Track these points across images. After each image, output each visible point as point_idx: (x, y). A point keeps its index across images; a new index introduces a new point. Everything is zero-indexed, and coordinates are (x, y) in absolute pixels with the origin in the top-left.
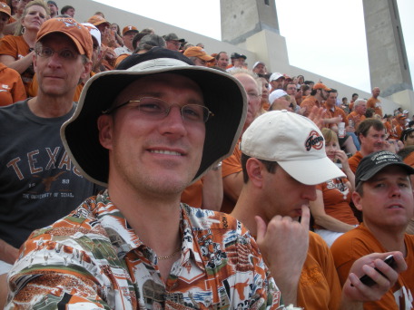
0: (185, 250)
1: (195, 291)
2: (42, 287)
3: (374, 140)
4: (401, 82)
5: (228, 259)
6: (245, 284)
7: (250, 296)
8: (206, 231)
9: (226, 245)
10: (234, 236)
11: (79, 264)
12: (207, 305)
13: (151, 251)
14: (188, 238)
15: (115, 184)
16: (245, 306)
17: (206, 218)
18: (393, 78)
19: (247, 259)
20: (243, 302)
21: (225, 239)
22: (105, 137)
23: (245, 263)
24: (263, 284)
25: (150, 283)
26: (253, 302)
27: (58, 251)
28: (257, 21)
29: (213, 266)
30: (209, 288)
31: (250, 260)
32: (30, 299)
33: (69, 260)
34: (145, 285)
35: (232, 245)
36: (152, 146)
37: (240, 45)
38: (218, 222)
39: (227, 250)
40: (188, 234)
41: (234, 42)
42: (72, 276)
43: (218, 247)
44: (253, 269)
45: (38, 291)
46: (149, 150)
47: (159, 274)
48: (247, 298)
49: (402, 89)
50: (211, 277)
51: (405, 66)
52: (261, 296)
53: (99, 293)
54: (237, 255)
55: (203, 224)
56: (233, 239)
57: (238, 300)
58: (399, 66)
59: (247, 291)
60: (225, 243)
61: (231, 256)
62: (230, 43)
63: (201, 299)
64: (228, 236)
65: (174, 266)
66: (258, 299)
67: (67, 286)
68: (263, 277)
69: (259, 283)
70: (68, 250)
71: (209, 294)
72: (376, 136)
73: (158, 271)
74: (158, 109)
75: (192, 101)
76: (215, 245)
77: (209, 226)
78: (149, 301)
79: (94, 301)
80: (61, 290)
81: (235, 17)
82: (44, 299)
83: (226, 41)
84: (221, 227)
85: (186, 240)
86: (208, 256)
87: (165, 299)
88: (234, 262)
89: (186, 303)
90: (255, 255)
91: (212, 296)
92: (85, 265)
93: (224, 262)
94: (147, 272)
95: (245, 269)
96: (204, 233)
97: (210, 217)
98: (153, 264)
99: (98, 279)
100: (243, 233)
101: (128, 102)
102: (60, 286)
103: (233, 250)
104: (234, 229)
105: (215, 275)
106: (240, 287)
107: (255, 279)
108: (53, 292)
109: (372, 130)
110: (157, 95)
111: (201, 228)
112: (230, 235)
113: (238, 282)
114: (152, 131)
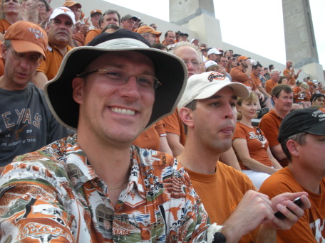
0: (130, 182)
1: (137, 213)
2: (16, 194)
3: (284, 100)
4: (309, 57)
5: (164, 189)
6: (178, 208)
7: (182, 217)
8: (149, 167)
9: (164, 178)
10: (171, 171)
11: (43, 178)
12: (145, 225)
13: (103, 182)
14: (134, 173)
15: (83, 131)
16: (178, 225)
17: (149, 156)
18: (304, 54)
19: (180, 189)
20: (177, 222)
21: (163, 173)
22: (77, 94)
23: (179, 192)
24: (193, 208)
25: (102, 206)
26: (184, 222)
27: (28, 170)
28: (198, 7)
29: (152, 194)
30: (147, 211)
31: (182, 190)
32: (8, 203)
33: (37, 175)
34: (98, 207)
35: (169, 178)
36: (112, 104)
37: (184, 26)
38: (159, 160)
39: (164, 182)
40: (134, 170)
41: (180, 23)
42: (37, 186)
43: (157, 180)
44: (185, 197)
45: (13, 197)
46: (110, 107)
47: (109, 200)
48: (179, 219)
49: (310, 62)
50: (150, 203)
51: (313, 44)
52: (191, 217)
53: (57, 198)
54: (172, 186)
55: (147, 161)
56: (170, 173)
57: (172, 221)
58: (308, 44)
59: (180, 213)
60: (163, 176)
61: (167, 186)
62: (176, 24)
63: (141, 220)
64: (165, 171)
65: (122, 194)
66: (188, 219)
67: (33, 193)
68: (193, 203)
69: (190, 207)
70: (35, 169)
71: (147, 216)
72: (286, 97)
73: (108, 198)
74: (119, 77)
75: (146, 73)
76: (155, 178)
77: (151, 163)
78: (101, 220)
79: (53, 204)
80: (29, 196)
81: (180, 3)
82: (17, 202)
83: (173, 22)
84: (161, 164)
85: (132, 175)
86: (149, 186)
87: (113, 219)
88: (169, 191)
89: (130, 222)
90: (187, 185)
91: (150, 218)
92: (49, 179)
93: (161, 191)
94: (100, 198)
95: (178, 197)
96: (147, 168)
97: (153, 156)
98: (104, 193)
99: (58, 190)
100: (178, 168)
101: (97, 71)
102: (28, 193)
103: (169, 182)
104: (171, 165)
105: (153, 202)
106: (174, 210)
107: (187, 204)
108: (23, 197)
109: (283, 93)
110: (120, 67)
111: (145, 164)
112: (167, 170)
113: (172, 206)
114: (114, 93)
